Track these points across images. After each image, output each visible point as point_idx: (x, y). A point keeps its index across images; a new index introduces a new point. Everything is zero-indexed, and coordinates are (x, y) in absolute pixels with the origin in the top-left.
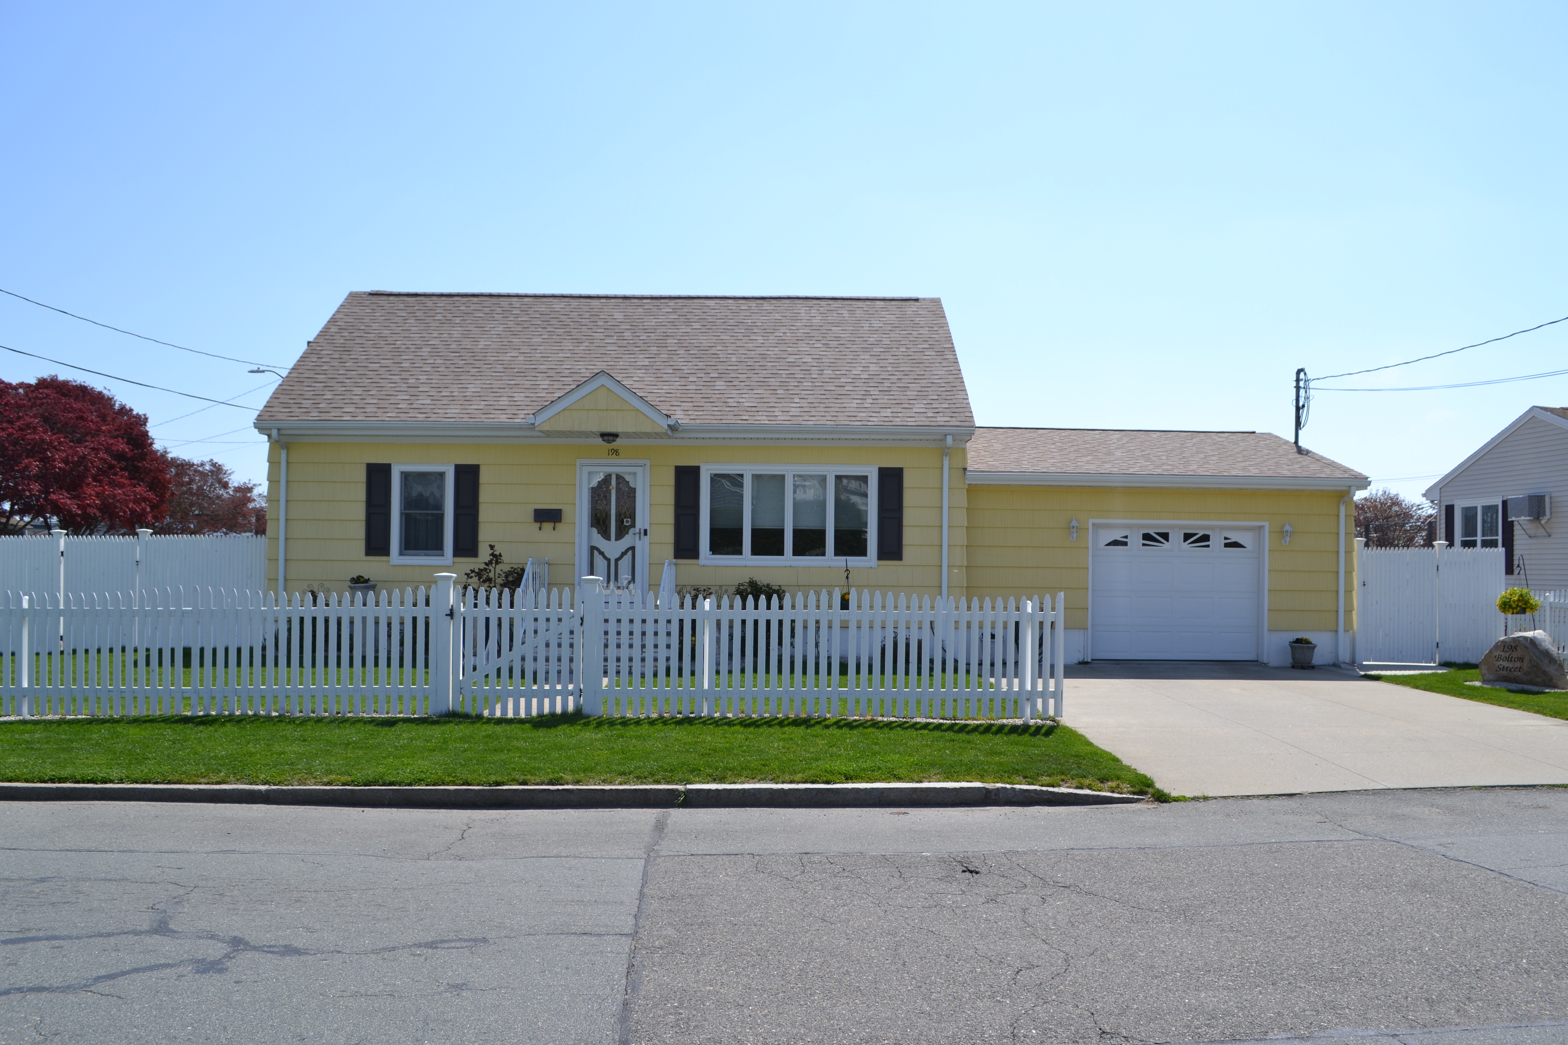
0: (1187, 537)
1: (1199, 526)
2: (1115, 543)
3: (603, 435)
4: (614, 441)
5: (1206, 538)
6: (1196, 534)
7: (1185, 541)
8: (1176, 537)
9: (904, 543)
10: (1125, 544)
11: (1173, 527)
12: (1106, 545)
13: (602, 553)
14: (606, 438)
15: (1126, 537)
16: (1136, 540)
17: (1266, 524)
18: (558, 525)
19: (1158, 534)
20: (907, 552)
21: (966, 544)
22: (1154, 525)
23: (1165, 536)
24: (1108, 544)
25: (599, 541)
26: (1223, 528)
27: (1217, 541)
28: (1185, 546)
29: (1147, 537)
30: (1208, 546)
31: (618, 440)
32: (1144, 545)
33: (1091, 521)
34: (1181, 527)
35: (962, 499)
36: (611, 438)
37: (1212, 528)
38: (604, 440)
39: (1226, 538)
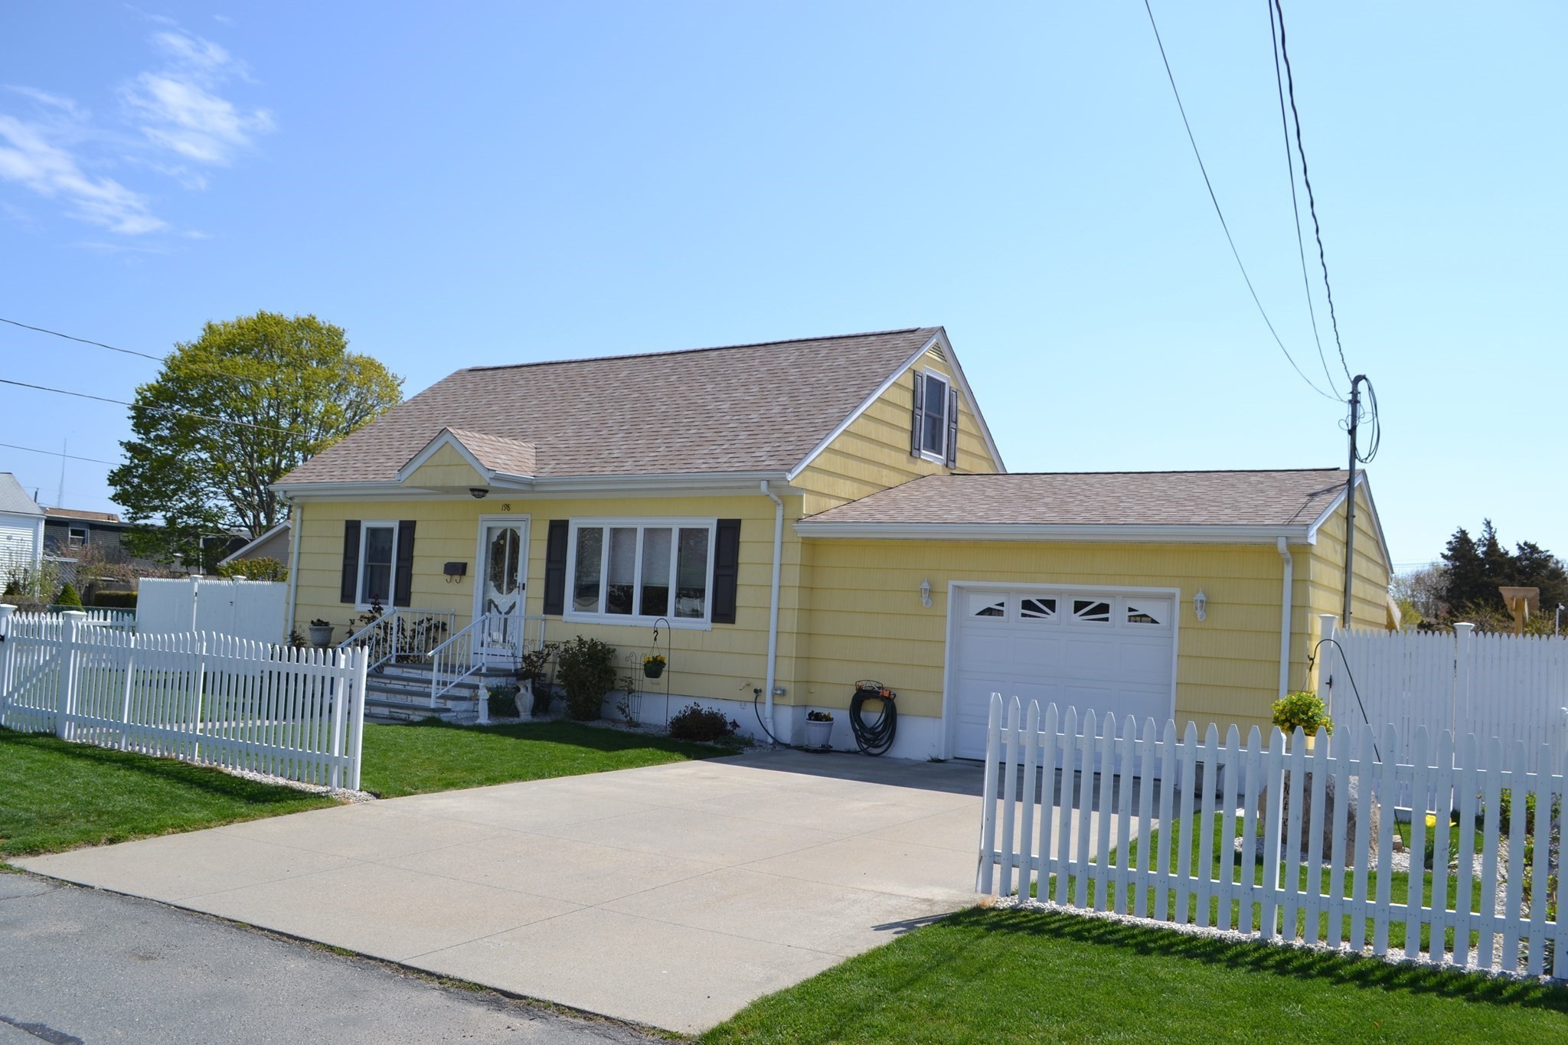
0: (1079, 606)
1: (1094, 591)
2: (989, 611)
3: (474, 491)
4: (483, 496)
5: (1103, 608)
6: (1091, 603)
7: (1075, 612)
8: (1065, 606)
9: (738, 604)
10: (1000, 613)
11: (1061, 593)
12: (978, 614)
13: (496, 606)
14: (476, 493)
15: (1002, 605)
16: (1013, 608)
17: (1177, 591)
18: (463, 577)
19: (1040, 601)
20: (740, 614)
21: (797, 607)
22: (1038, 588)
23: (1051, 605)
24: (981, 613)
25: (494, 594)
26: (1127, 596)
27: (1118, 613)
28: (1077, 618)
29: (1027, 605)
30: (1106, 619)
31: (488, 495)
32: (1024, 615)
33: (951, 583)
34: (1070, 593)
35: (795, 554)
36: (481, 493)
37: (1112, 595)
38: (474, 495)
39: (1131, 610)
